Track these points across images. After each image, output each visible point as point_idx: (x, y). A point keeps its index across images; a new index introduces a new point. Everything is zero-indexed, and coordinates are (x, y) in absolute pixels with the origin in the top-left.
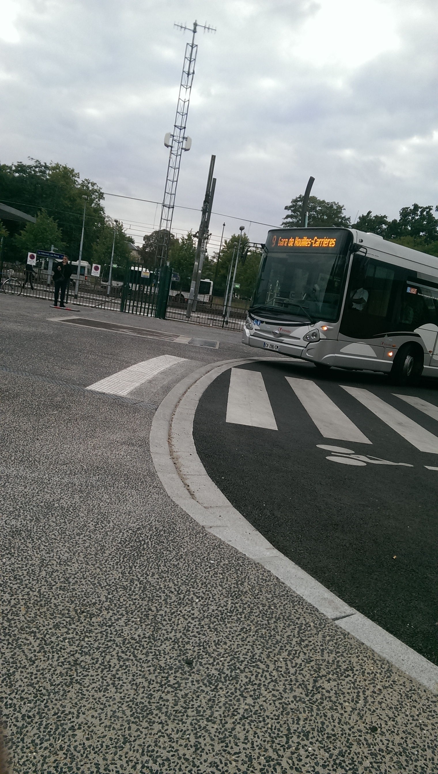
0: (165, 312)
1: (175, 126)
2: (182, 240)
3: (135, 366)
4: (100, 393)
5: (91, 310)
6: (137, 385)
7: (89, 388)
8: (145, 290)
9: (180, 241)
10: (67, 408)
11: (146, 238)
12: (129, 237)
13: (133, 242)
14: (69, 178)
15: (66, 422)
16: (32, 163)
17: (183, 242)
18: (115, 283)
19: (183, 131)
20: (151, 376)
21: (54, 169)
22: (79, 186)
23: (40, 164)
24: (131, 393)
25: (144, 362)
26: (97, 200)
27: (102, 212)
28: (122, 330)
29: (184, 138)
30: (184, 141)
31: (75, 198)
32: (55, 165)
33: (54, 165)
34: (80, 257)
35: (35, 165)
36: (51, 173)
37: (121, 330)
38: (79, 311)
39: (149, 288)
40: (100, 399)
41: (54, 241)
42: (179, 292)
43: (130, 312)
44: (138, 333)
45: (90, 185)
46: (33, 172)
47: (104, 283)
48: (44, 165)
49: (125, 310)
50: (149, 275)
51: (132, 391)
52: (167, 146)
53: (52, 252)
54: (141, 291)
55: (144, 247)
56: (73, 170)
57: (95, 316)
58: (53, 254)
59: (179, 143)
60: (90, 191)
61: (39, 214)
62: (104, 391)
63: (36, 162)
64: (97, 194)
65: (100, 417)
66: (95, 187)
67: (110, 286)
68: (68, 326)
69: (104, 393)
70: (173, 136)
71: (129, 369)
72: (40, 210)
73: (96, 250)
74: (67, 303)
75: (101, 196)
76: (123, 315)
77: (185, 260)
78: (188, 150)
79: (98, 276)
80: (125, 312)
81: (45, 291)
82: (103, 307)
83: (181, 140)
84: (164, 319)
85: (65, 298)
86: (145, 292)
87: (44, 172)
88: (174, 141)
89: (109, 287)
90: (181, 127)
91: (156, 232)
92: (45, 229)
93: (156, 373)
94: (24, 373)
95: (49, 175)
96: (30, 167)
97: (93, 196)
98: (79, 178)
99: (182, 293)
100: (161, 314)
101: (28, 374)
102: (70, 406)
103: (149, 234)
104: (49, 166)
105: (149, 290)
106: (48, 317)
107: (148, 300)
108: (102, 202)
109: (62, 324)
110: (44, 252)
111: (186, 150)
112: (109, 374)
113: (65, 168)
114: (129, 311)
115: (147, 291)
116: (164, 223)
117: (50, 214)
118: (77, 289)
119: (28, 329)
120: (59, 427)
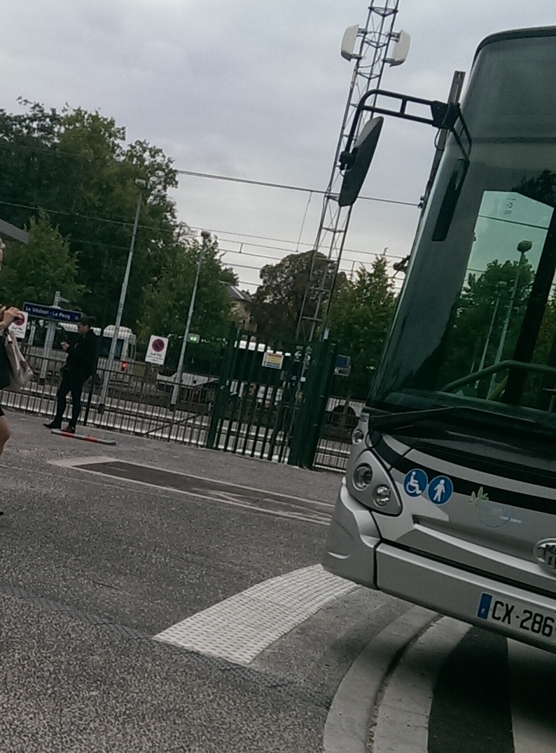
0: (314, 450)
1: (371, 9)
2: (360, 276)
3: (261, 586)
4: (188, 652)
5: (140, 443)
6: (273, 636)
7: (162, 637)
8: (260, 395)
9: (356, 278)
10: (119, 685)
11: (267, 272)
12: (226, 270)
13: (234, 282)
14: (101, 140)
15: (121, 719)
16: (26, 111)
17: (362, 282)
18: (189, 379)
19: (389, 19)
20: (304, 617)
21: (70, 121)
22: (122, 158)
23: (42, 111)
24: (260, 657)
25: (279, 578)
26: (160, 187)
27: (168, 214)
28: (216, 493)
29: (390, 35)
30: (392, 43)
31: (111, 184)
32: (74, 113)
33: (71, 113)
34: (119, 319)
35: (30, 114)
36: (63, 130)
37: (213, 492)
38: (114, 444)
39: (270, 390)
40: (190, 667)
41: (60, 283)
42: (343, 402)
43: (229, 448)
44: (255, 502)
45: (146, 155)
46: (25, 131)
47: (165, 378)
48: (51, 113)
49: (217, 444)
50: (281, 361)
51: (262, 653)
52: (347, 56)
53: (55, 307)
54: (250, 398)
55: (261, 293)
56: (112, 123)
57: (151, 456)
58: (58, 311)
59: (377, 48)
60: (147, 167)
61: (32, 222)
62: (197, 648)
63: (34, 108)
64: (161, 173)
65: (196, 714)
66: (159, 159)
67: (180, 385)
68: (94, 478)
69: (198, 654)
70: (366, 33)
71: (246, 593)
72: (35, 213)
73: (151, 303)
74: (85, 423)
75: (170, 178)
76: (212, 455)
77: (366, 323)
78: (400, 62)
79: (161, 362)
80: (217, 448)
81: (34, 394)
82: (166, 436)
83: (383, 40)
84: (311, 468)
85: (83, 413)
86: (260, 401)
87: (49, 130)
88: (365, 44)
89: (176, 387)
90: (386, 9)
91: (292, 258)
92: (42, 257)
93: (313, 610)
94: (16, 591)
95: (59, 135)
96: (19, 119)
97: (153, 179)
98: (123, 139)
99: (352, 404)
100: (304, 456)
101: (24, 593)
102: (124, 679)
103: (274, 263)
104: (63, 115)
105: (268, 397)
106: (50, 458)
107: (265, 421)
108: (171, 193)
109: (82, 476)
110: (39, 308)
111: (394, 63)
112: (203, 604)
113: (95, 118)
114: (226, 445)
115: (264, 399)
116: (327, 237)
117: (54, 221)
118: (104, 392)
119: (12, 486)
120: (106, 731)
